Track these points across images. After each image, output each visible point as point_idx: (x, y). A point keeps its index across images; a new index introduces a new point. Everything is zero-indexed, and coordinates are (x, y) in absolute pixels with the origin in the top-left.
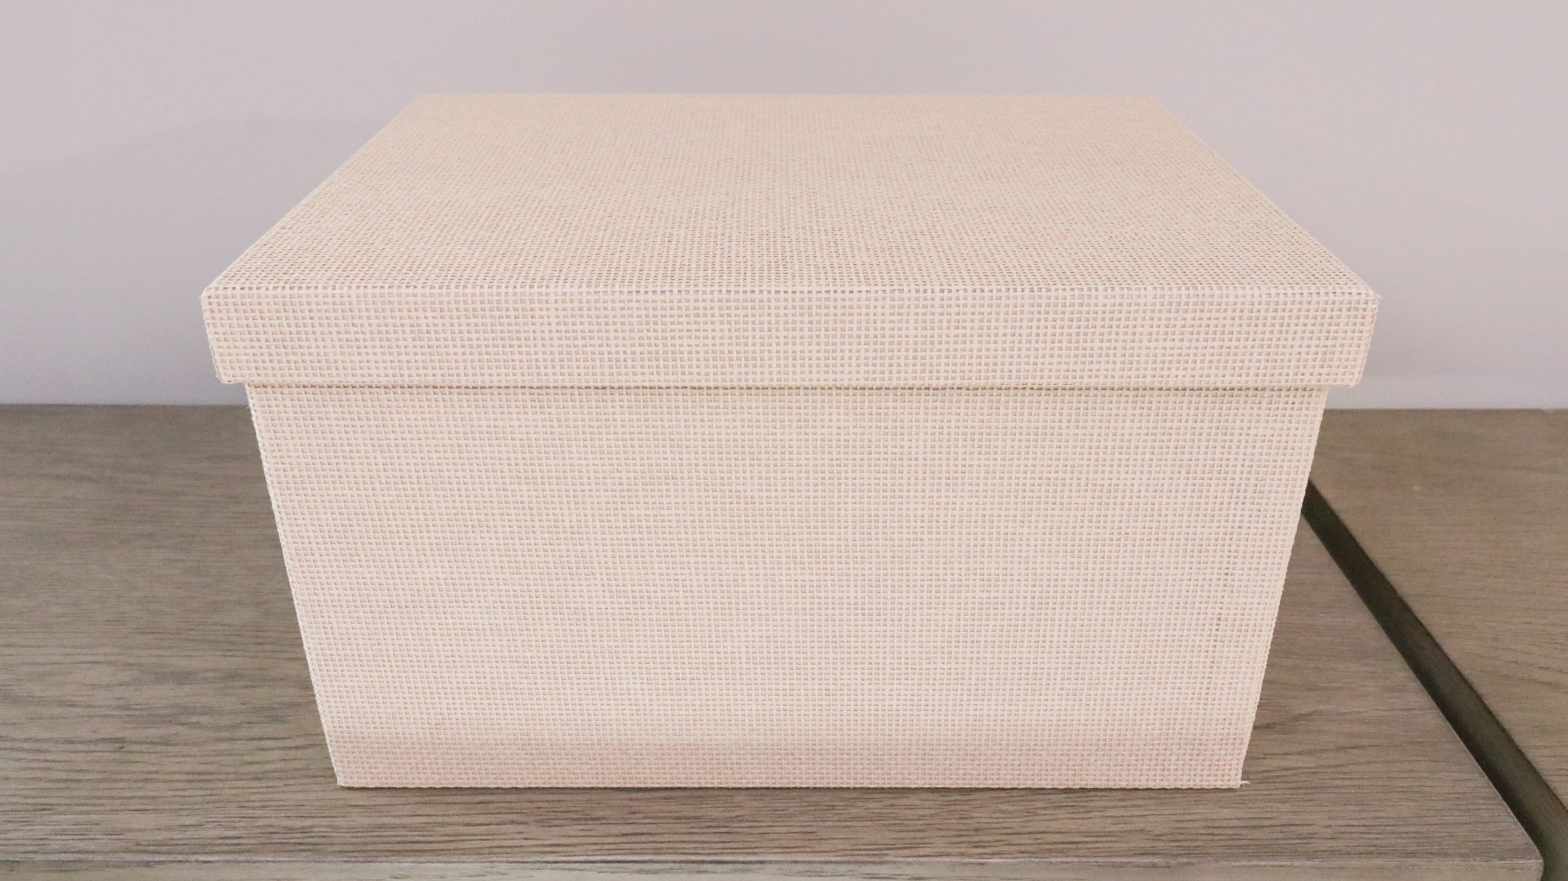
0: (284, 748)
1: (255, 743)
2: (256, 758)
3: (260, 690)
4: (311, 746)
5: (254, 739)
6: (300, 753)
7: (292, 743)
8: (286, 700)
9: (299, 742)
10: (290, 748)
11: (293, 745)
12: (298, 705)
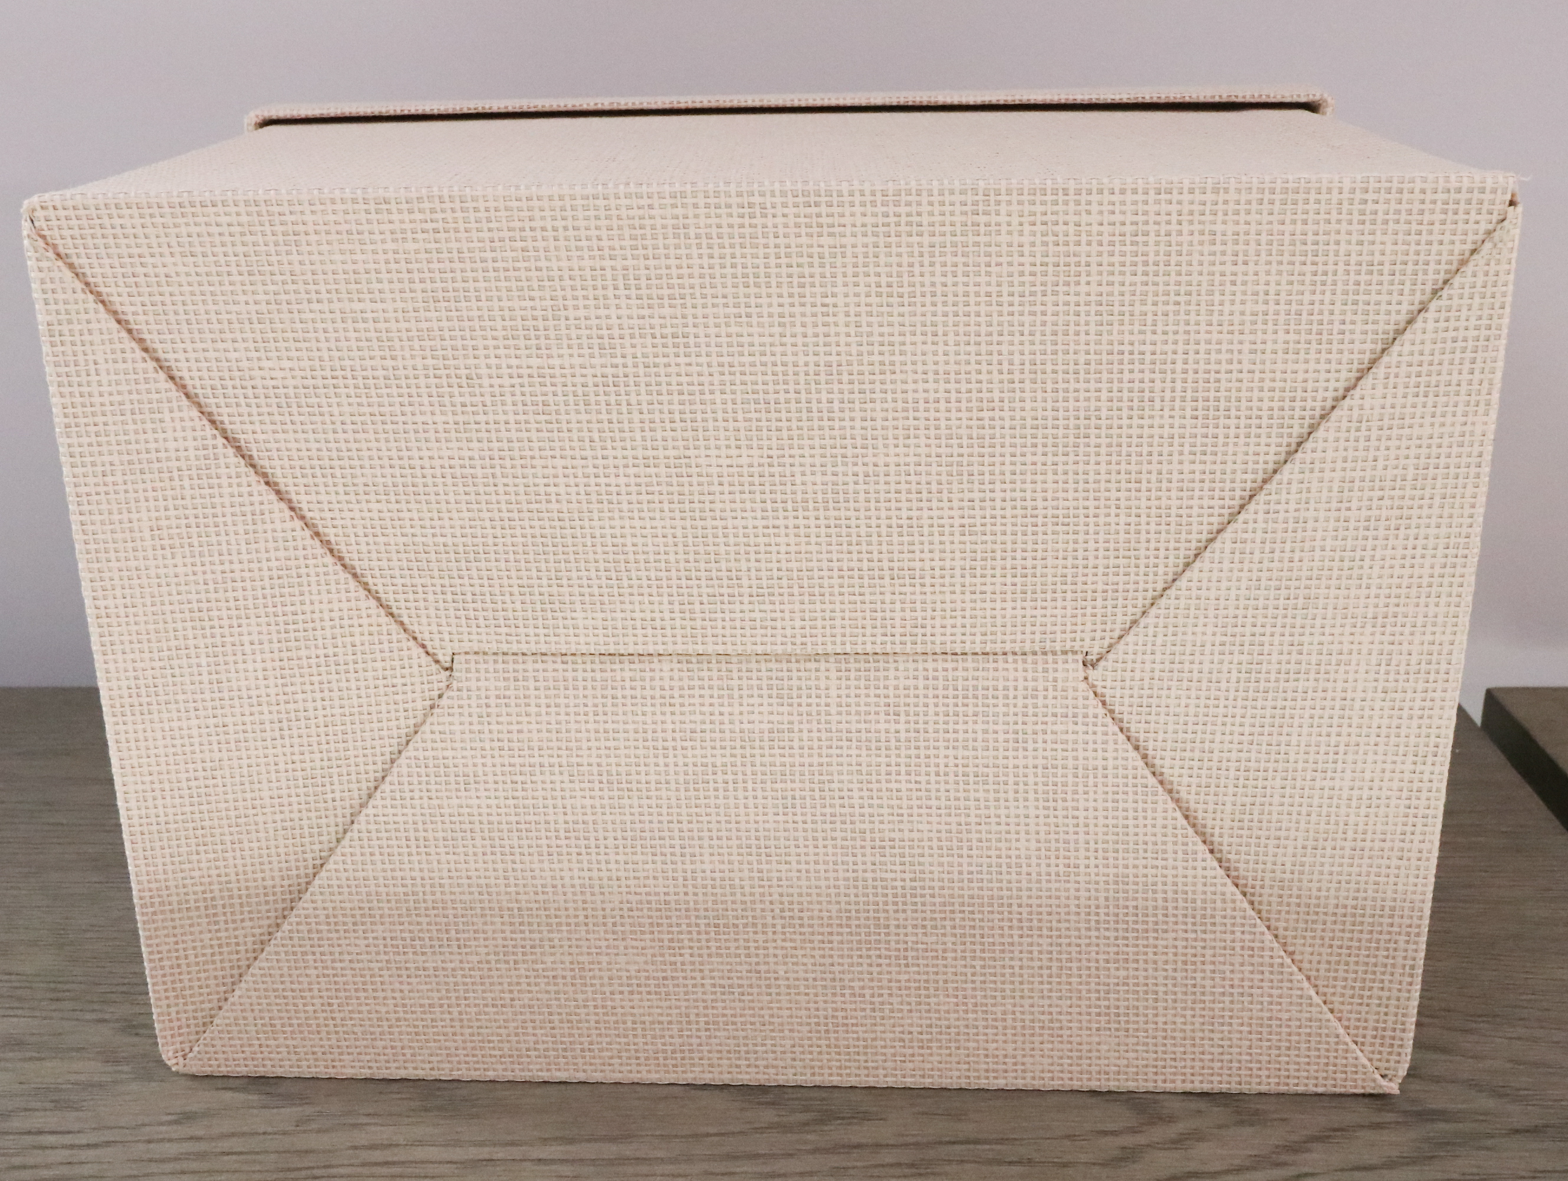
0: (72, 1147)
1: (29, 1140)
2: (31, 1161)
3: (48, 1064)
4: (108, 1144)
5: (29, 1133)
6: (91, 1153)
7: (83, 1140)
8: (82, 1078)
9: (93, 1138)
10: (81, 1147)
11: (84, 1142)
12: (100, 1085)
